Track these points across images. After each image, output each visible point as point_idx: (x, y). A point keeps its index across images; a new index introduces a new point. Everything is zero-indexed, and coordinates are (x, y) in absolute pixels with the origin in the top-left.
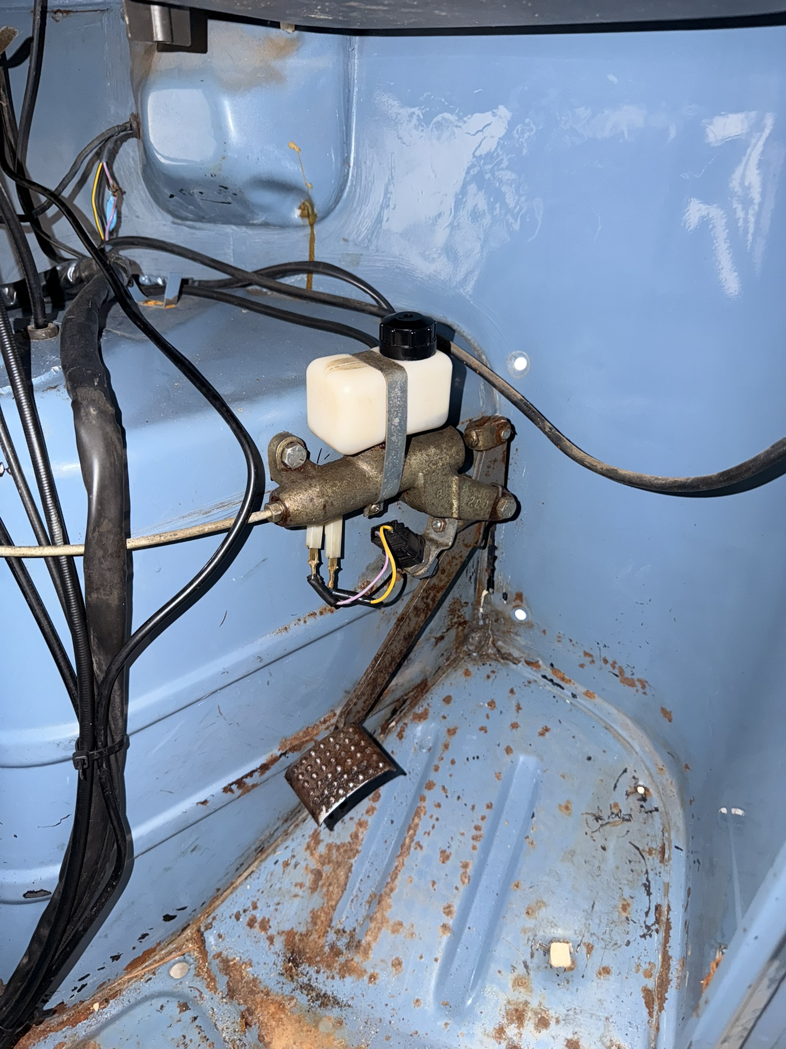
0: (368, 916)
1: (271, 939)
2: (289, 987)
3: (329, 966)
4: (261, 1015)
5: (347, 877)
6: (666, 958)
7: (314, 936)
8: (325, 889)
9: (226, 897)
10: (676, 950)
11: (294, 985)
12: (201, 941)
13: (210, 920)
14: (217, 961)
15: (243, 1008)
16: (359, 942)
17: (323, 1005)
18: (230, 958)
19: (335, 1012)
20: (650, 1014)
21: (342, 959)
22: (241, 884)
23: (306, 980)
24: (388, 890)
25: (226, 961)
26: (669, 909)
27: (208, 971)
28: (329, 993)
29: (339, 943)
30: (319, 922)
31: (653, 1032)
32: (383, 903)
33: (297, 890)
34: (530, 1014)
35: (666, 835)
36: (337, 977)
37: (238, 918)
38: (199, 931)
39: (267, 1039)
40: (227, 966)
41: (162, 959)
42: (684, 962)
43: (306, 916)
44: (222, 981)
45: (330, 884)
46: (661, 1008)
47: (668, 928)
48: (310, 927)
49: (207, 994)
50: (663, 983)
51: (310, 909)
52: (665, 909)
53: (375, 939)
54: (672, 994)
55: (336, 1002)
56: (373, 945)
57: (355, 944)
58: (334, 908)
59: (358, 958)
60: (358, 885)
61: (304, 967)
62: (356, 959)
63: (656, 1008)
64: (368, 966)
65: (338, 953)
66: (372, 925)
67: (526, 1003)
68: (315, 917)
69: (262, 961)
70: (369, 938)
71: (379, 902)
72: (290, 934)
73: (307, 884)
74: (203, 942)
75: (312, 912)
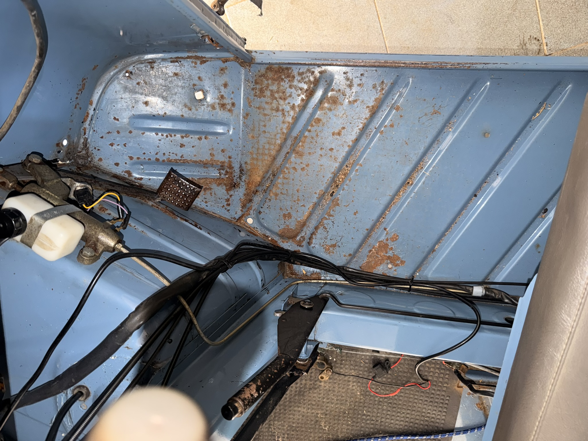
0: (212, 167)
1: (231, 196)
2: (242, 184)
3: (232, 173)
4: (253, 188)
5: (202, 179)
6: (189, 57)
7: (225, 182)
8: (209, 185)
9: (224, 217)
10: (185, 55)
11: (241, 182)
12: (240, 218)
13: (233, 219)
14: (243, 210)
15: (253, 195)
16: (221, 166)
17: (243, 170)
18: (241, 206)
19: (243, 165)
20: (208, 61)
21: (228, 170)
22: (218, 215)
23: (238, 179)
24: (201, 163)
25: (242, 207)
26: (171, 58)
27: (247, 211)
28: (239, 170)
29: (224, 173)
30: (220, 182)
31: (213, 59)
32: (206, 162)
33: (213, 194)
34: (221, 102)
35: (143, 62)
36: (234, 169)
37: (229, 210)
38: (237, 221)
39: (259, 183)
40: (244, 206)
41: (250, 228)
42: (188, 51)
43: (220, 188)
44: (248, 205)
45: (207, 184)
46: (205, 57)
47: (178, 58)
48: (222, 185)
49: (253, 208)
50: (197, 58)
51: (217, 187)
52: (172, 60)
53: (218, 161)
54: (199, 54)
55: (241, 166)
56: (220, 161)
57: (222, 167)
58: (214, 179)
59: (226, 165)
60: (203, 174)
61: (235, 181)
62: (227, 165)
63: (204, 59)
64: (227, 160)
65: (227, 172)
66: (214, 163)
67: (219, 104)
68: (219, 184)
69: (238, 196)
70: (219, 163)
71: (206, 164)
72: (227, 190)
73: (210, 191)
74: (239, 218)
75: (218, 186)
